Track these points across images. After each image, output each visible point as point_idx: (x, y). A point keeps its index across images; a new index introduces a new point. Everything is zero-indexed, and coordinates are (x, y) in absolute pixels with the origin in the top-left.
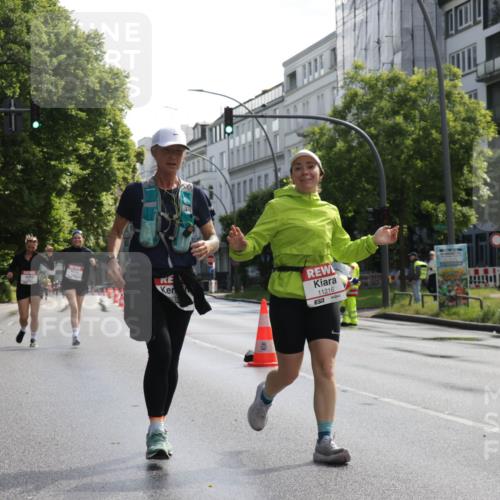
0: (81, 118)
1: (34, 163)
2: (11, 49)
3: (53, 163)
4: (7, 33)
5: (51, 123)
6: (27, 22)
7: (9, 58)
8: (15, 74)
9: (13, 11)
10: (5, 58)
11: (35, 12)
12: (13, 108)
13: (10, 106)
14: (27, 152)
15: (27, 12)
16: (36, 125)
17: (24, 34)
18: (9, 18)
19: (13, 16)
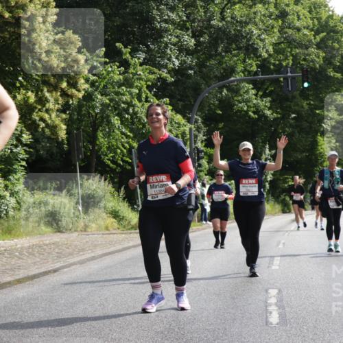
0: (337, 78)
1: (303, 113)
2: (286, 33)
3: (317, 112)
4: (283, 22)
5: (316, 83)
6: (297, 13)
7: (285, 38)
8: (289, 50)
9: (287, 5)
10: (283, 40)
11: (302, 4)
12: (289, 74)
13: (287, 73)
14: (298, 105)
15: (297, 5)
16: (306, 85)
17: (296, 21)
18: (285, 10)
19: (287, 9)
